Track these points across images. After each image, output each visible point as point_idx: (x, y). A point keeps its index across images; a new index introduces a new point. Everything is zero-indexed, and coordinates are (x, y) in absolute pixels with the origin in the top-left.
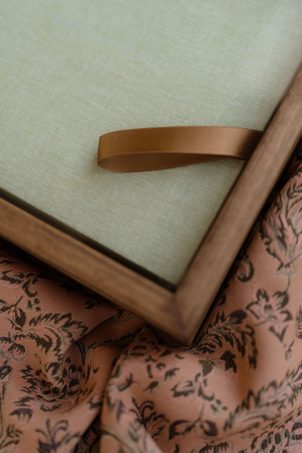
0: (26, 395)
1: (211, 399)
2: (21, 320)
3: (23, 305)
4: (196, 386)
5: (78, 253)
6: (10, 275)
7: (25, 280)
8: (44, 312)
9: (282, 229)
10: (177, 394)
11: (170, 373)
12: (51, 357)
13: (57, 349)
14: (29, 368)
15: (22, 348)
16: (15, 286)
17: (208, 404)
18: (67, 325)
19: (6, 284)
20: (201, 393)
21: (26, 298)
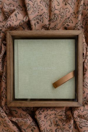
0: (62, 123)
1: (87, 110)
2: (56, 114)
3: (55, 113)
4: (84, 110)
5: (62, 104)
6: (51, 110)
7: (54, 109)
8: (59, 112)
9: (86, 84)
10: (82, 112)
11: (80, 110)
12: (63, 117)
13: (63, 115)
14: (59, 119)
15: (57, 117)
16: (53, 111)
17: (87, 111)
18: (63, 112)
19: (52, 111)
20: (85, 110)
21: (55, 112)
